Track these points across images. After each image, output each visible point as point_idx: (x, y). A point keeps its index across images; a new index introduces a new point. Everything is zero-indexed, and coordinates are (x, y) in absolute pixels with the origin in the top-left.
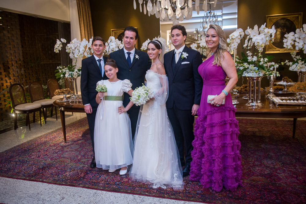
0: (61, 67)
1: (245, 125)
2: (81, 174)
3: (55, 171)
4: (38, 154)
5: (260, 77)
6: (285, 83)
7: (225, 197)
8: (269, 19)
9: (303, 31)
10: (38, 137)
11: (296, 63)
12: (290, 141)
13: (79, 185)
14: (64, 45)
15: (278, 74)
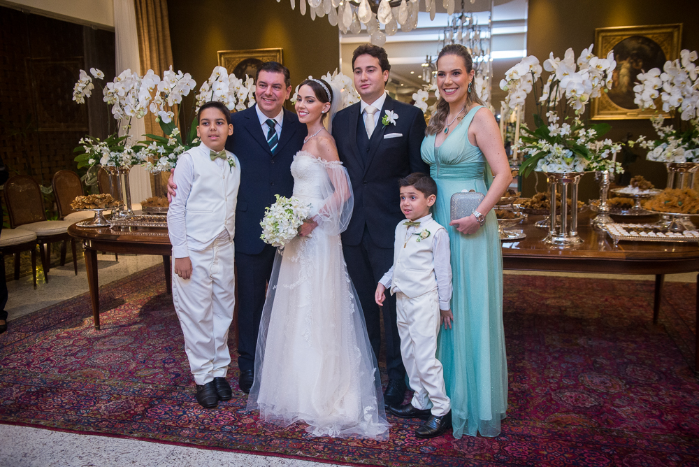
0: (90, 141)
1: (540, 292)
2: (135, 407)
3: (70, 400)
4: (26, 358)
5: (578, 174)
6: (636, 192)
7: (489, 461)
8: (603, 37)
9: (681, 65)
10: (27, 316)
11: (664, 143)
12: (646, 332)
13: (131, 433)
14: (99, 85)
15: (620, 168)
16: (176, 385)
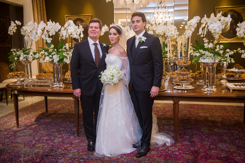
0: (15, 50)
2: (36, 159)
3: (8, 157)
5: (215, 63)
6: (236, 70)
8: (218, 10)
12: (241, 126)
14: (19, 28)
15: (233, 60)
16: (53, 150)
